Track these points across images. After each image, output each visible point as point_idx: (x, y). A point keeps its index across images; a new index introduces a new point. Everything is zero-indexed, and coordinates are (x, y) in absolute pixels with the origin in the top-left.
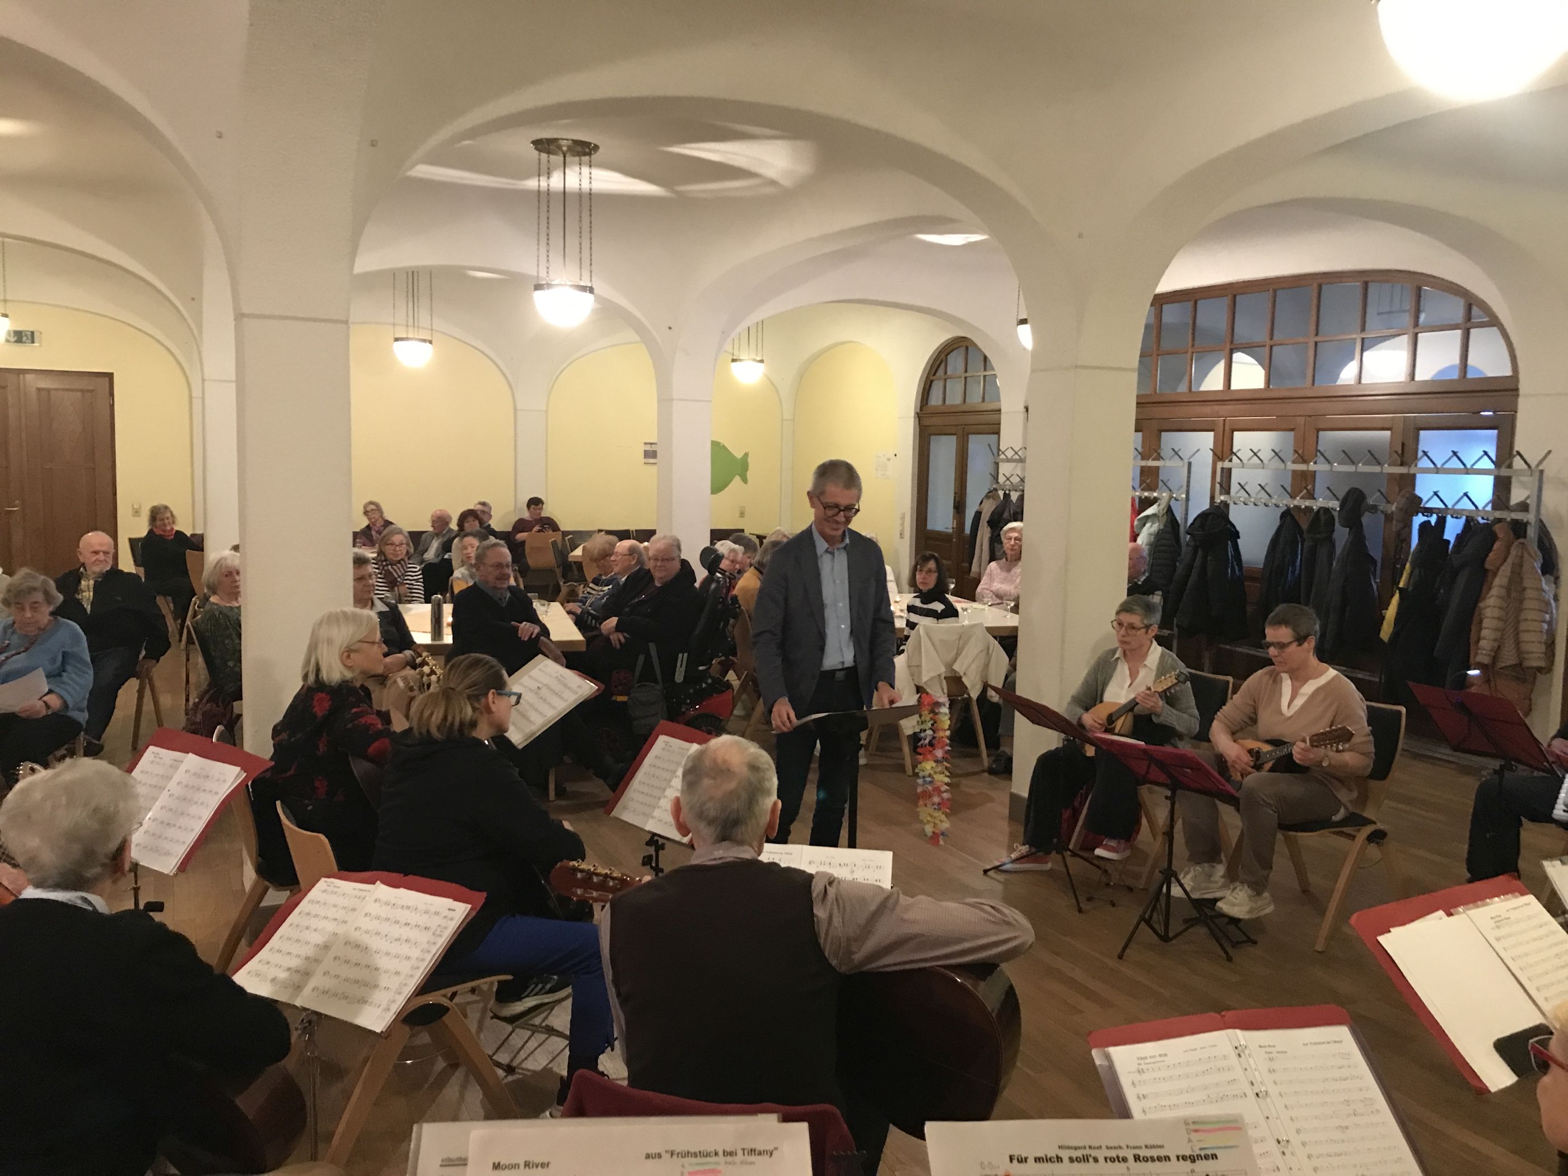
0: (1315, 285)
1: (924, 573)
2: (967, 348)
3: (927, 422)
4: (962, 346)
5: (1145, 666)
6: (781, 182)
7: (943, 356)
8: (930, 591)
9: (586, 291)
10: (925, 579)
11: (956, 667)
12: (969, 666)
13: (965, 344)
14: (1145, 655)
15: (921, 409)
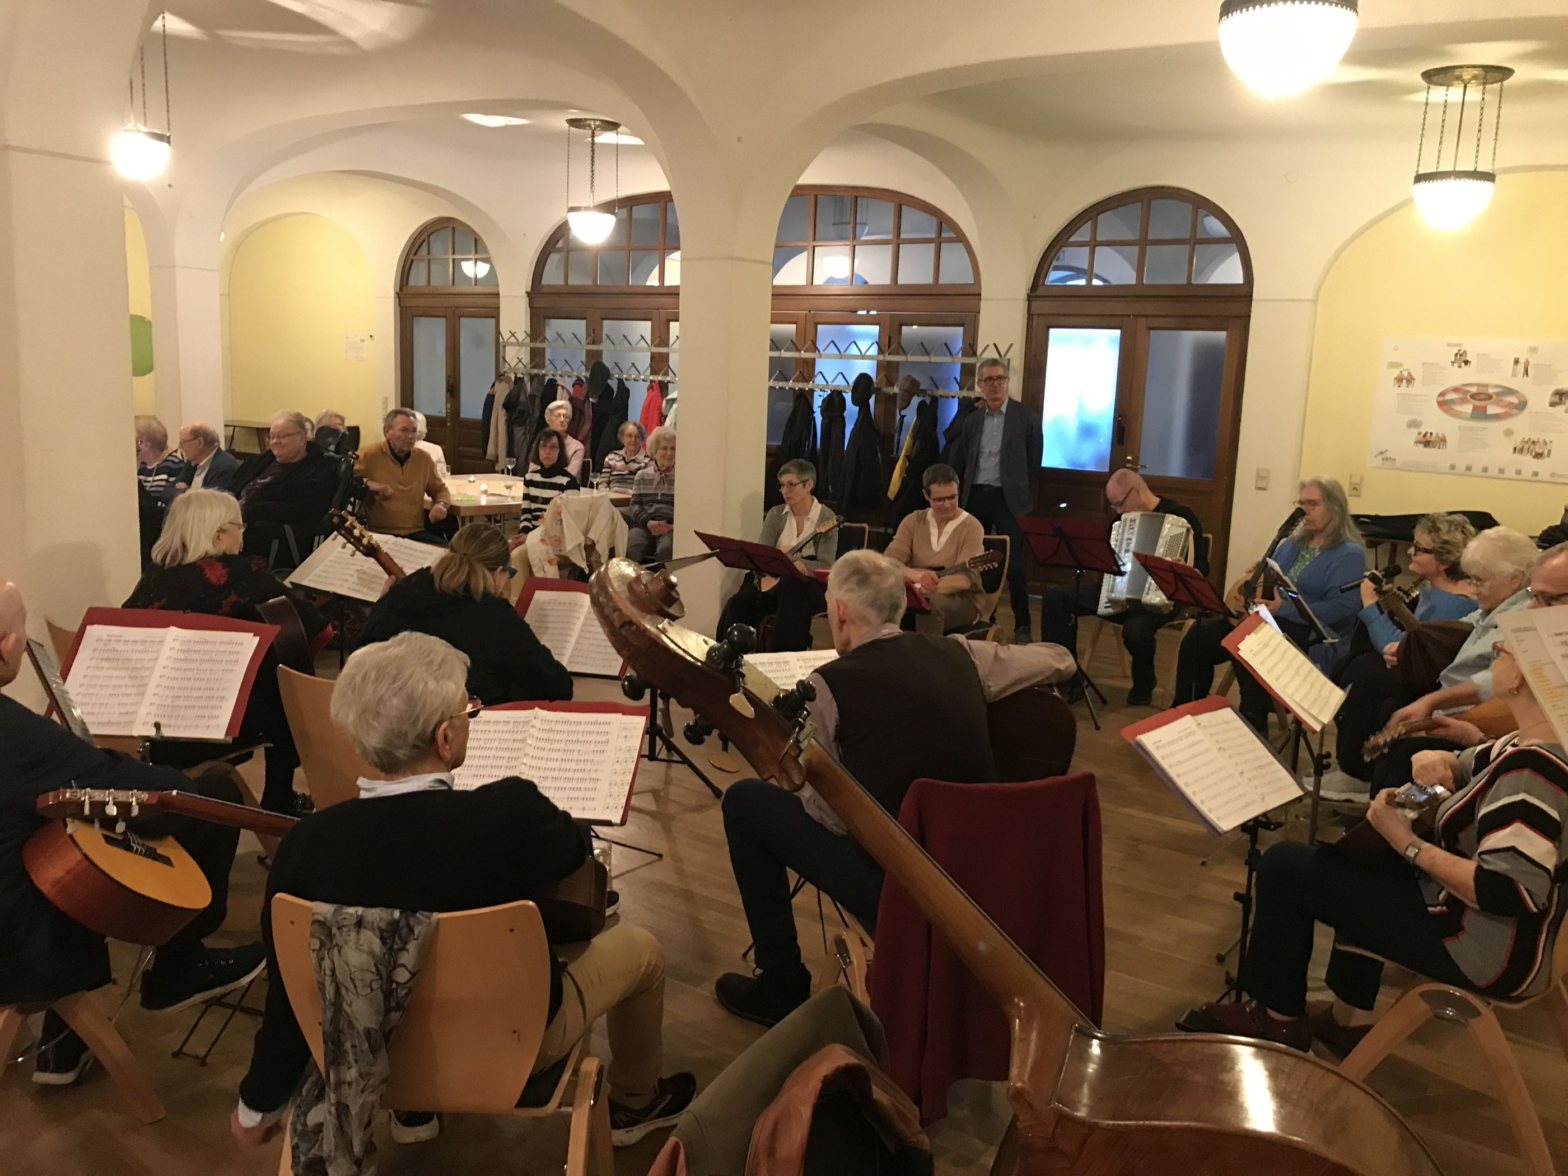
0: (812, 196)
1: (548, 449)
2: (454, 229)
3: (407, 303)
4: (448, 227)
5: (809, 519)
6: (360, 43)
7: (425, 235)
8: (553, 466)
9: (163, 141)
10: (549, 454)
11: (591, 535)
12: (601, 534)
13: (451, 225)
14: (808, 511)
15: (401, 289)
